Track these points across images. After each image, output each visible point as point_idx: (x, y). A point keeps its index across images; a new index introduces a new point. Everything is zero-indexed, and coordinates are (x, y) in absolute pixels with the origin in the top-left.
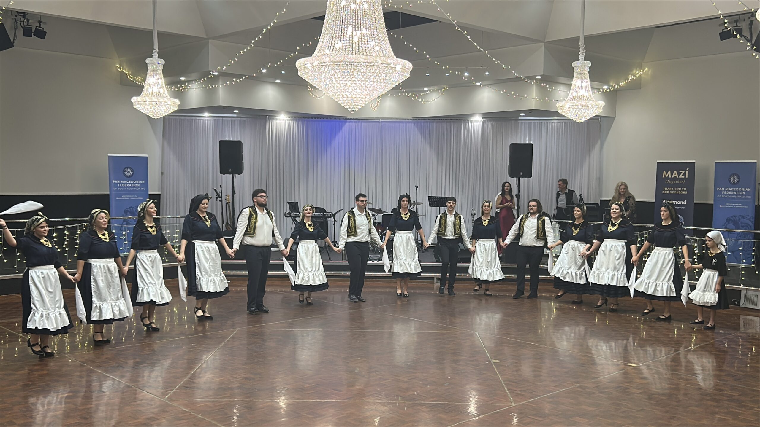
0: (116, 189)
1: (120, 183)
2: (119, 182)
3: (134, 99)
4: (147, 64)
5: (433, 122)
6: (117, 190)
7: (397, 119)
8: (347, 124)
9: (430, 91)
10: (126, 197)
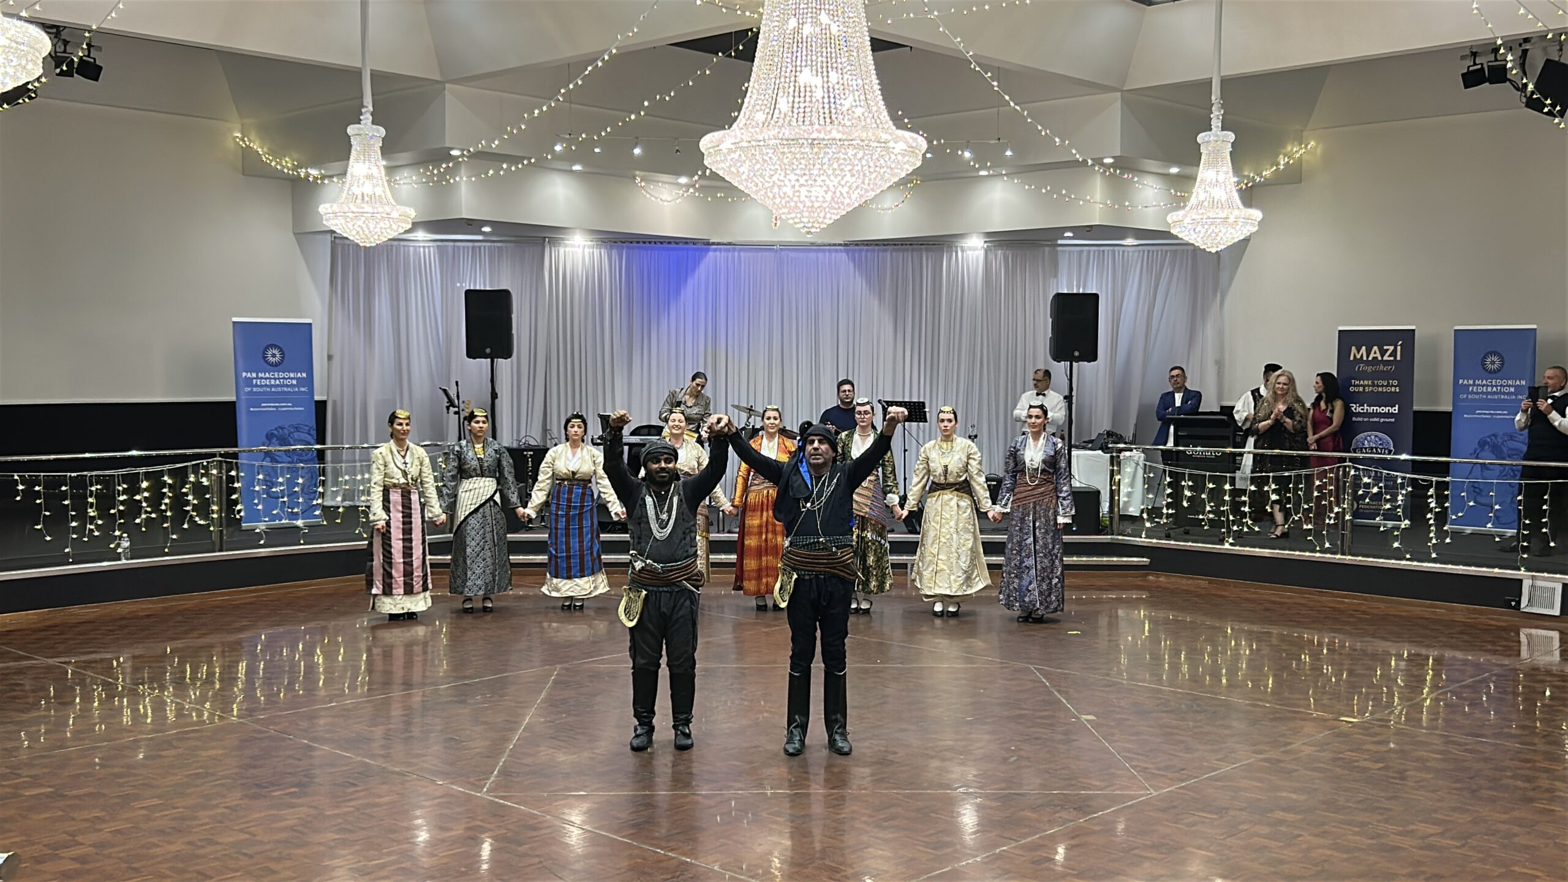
0: (249, 389)
1: (257, 378)
2: (254, 375)
3: (324, 208)
4: (349, 137)
5: (886, 251)
6: (251, 393)
7: (813, 244)
8: (711, 254)
10: (269, 407)
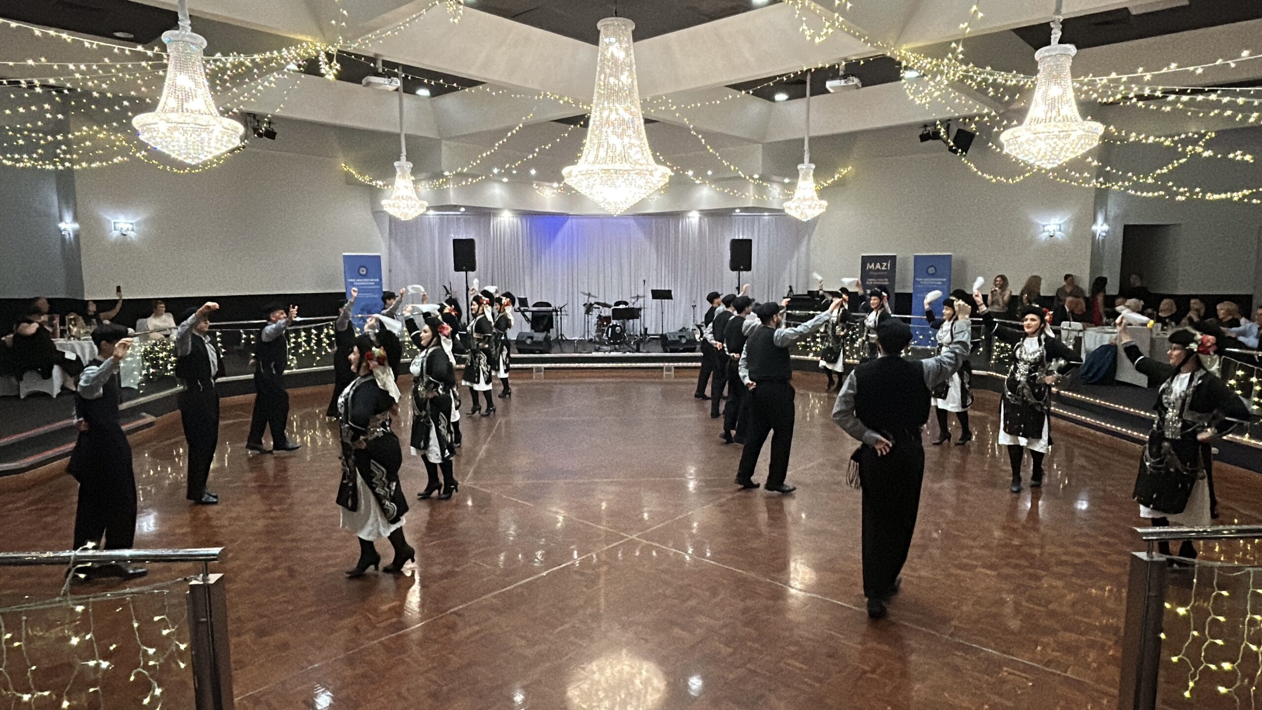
1: (355, 281)
3: (382, 202)
4: (395, 167)
8: (570, 220)
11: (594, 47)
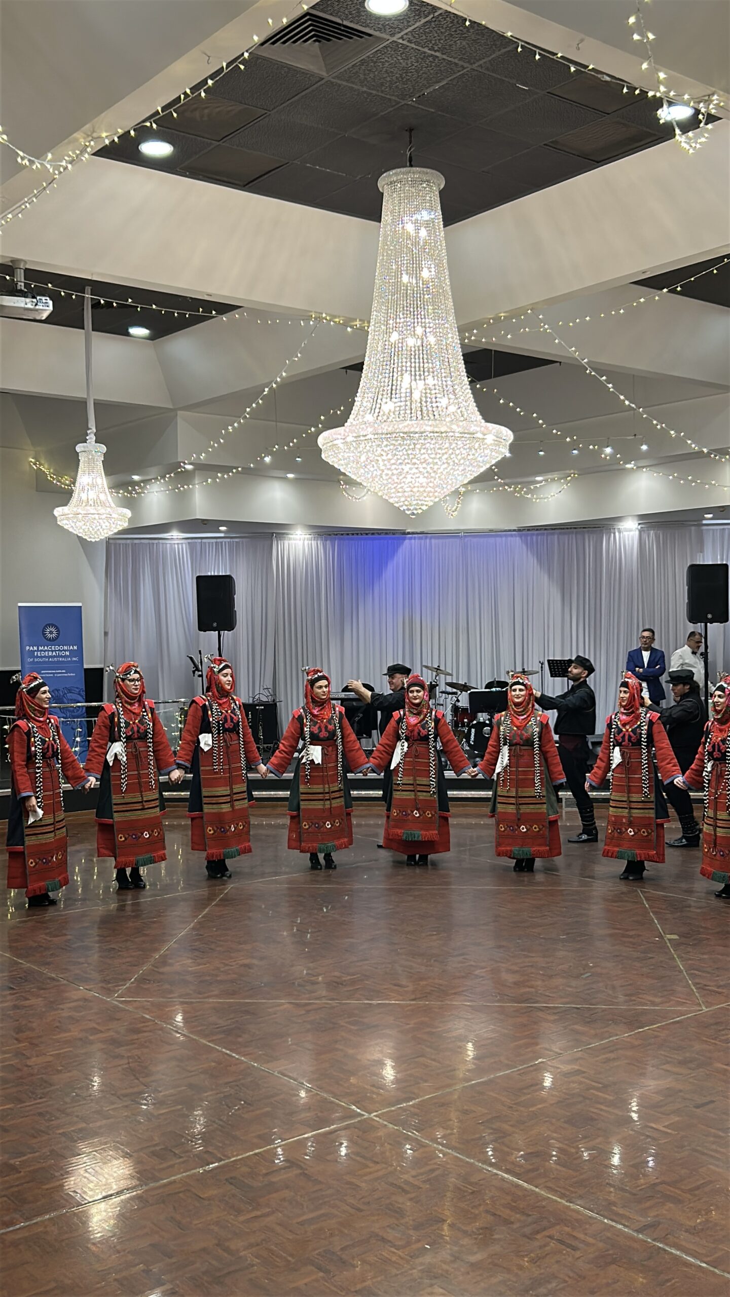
0: (32, 660)
1: (38, 650)
2: (35, 648)
3: (58, 512)
4: (77, 454)
5: (553, 534)
7: (491, 531)
8: (407, 541)
9: (546, 480)
11: (377, 224)
